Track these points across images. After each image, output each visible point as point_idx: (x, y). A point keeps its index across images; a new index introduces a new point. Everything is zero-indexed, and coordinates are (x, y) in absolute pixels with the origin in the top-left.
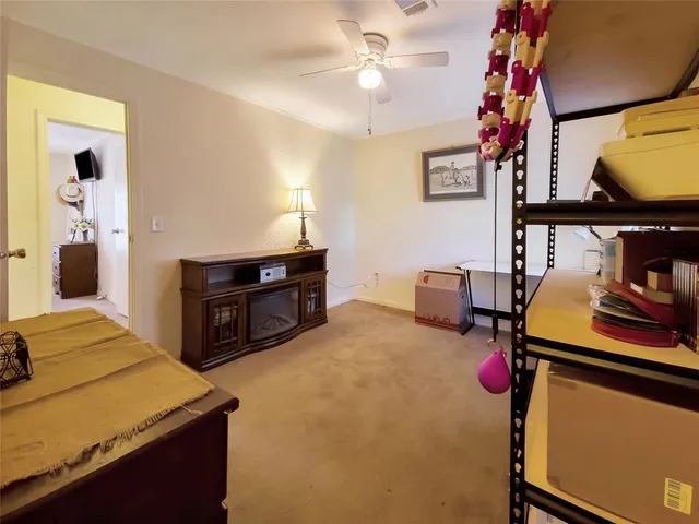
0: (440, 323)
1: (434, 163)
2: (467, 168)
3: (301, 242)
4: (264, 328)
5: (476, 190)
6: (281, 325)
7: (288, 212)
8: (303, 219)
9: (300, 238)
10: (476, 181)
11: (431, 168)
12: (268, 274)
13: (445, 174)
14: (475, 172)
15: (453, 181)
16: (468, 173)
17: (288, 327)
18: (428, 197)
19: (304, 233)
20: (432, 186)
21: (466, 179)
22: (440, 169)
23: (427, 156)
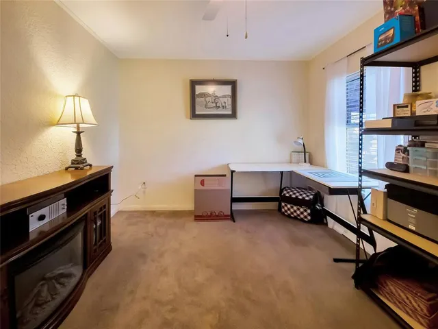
0: (217, 216)
1: (199, 89)
2: (224, 97)
3: (74, 162)
4: (37, 305)
5: (230, 113)
6: (62, 284)
7: (58, 124)
8: (79, 133)
9: (74, 157)
10: (230, 106)
11: (197, 93)
12: (42, 218)
13: (208, 99)
14: (230, 100)
15: (214, 105)
16: (225, 100)
17: (74, 281)
18: (194, 116)
19: (79, 150)
20: (197, 107)
21: (223, 104)
22: (204, 95)
23: (194, 83)
